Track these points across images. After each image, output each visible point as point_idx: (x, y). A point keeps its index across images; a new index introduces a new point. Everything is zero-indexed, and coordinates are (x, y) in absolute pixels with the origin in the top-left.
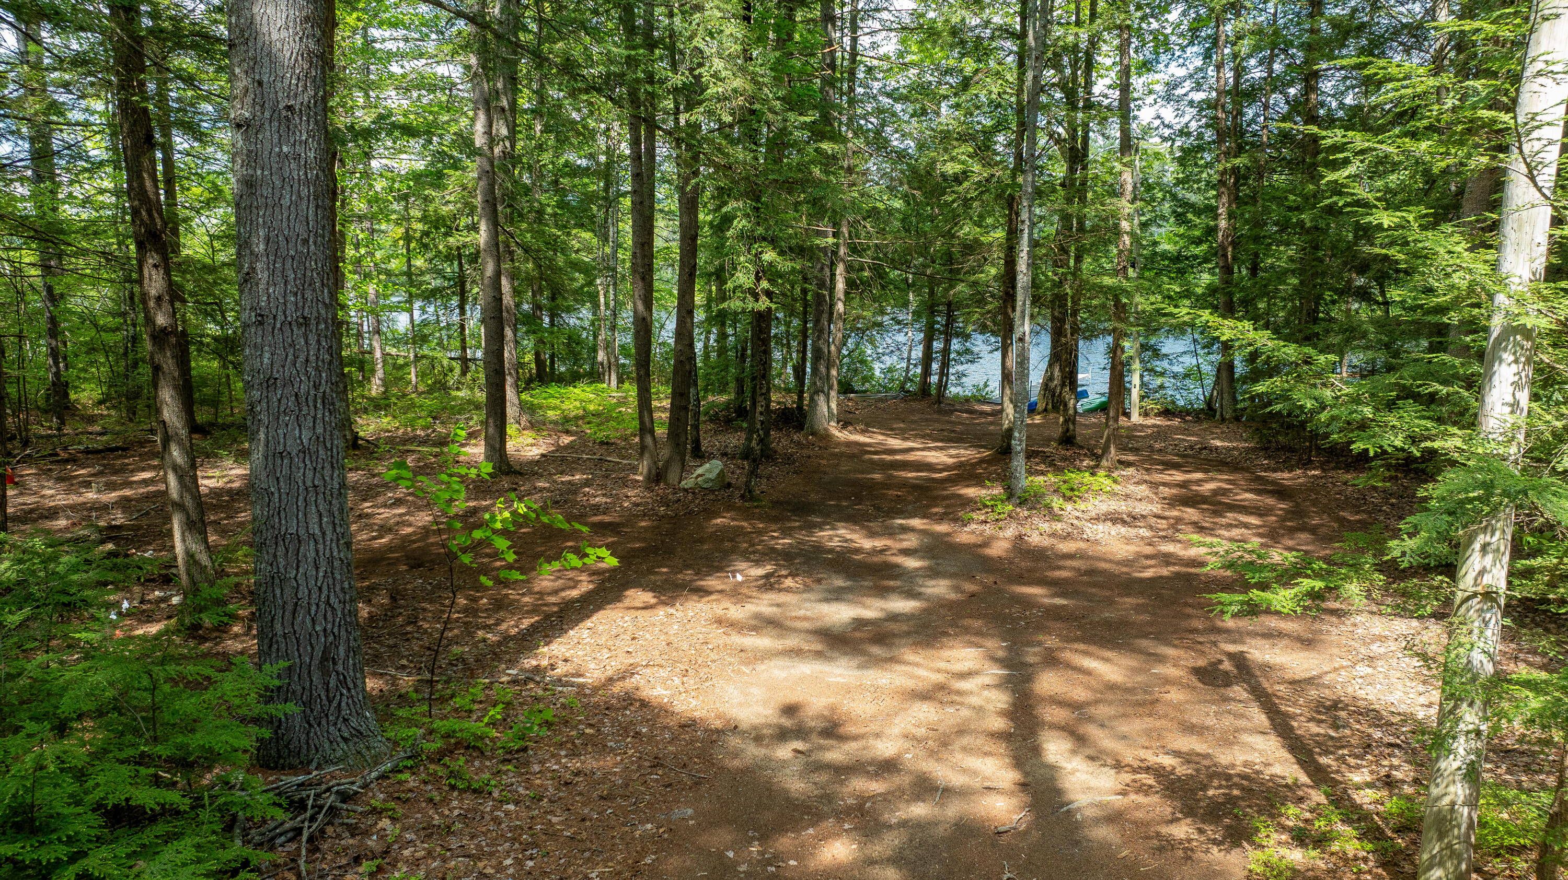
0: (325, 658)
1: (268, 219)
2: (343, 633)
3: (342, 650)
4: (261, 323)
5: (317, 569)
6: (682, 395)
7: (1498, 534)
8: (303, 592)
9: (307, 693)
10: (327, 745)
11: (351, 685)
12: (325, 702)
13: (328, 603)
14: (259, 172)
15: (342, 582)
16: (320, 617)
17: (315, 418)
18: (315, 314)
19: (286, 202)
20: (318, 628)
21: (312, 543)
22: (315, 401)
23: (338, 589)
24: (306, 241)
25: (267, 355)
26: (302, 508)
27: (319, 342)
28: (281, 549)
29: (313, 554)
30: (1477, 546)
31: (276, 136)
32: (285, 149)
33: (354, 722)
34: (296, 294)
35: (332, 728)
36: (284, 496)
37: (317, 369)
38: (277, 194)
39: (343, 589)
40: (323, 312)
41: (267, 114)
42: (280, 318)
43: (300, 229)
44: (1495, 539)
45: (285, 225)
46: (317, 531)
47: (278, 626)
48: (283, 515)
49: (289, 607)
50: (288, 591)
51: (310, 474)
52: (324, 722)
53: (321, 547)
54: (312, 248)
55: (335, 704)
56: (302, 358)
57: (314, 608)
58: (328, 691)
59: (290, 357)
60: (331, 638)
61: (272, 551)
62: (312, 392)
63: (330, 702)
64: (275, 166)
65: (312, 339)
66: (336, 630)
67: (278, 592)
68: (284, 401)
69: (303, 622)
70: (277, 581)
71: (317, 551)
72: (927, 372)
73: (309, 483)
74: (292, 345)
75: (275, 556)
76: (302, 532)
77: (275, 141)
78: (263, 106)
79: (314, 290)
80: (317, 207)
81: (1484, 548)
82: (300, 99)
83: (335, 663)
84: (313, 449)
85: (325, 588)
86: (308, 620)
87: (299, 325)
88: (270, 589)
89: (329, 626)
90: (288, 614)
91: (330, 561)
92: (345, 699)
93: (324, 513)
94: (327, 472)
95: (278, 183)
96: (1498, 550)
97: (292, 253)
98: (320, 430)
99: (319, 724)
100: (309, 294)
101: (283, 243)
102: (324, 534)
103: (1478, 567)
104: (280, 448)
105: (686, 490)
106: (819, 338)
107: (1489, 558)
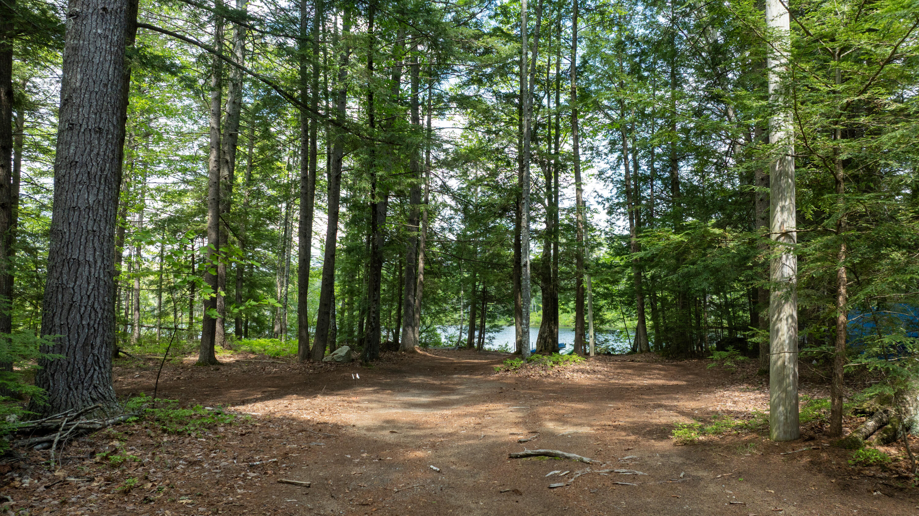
0: (85, 345)
1: (84, 69)
2: (101, 329)
3: (98, 340)
4: (71, 129)
5: (88, 283)
6: (326, 305)
7: (788, 200)
8: (77, 298)
9: (71, 366)
10: (80, 403)
11: (102, 365)
12: (83, 373)
13: (93, 307)
14: (81, 42)
15: (104, 297)
16: (86, 315)
17: (99, 189)
18: (106, 128)
19: (96, 61)
20: (84, 322)
21: (87, 267)
22: (100, 179)
23: (101, 299)
24: (106, 85)
25: (73, 148)
26: (83, 243)
27: (107, 144)
28: (66, 269)
29: (87, 274)
30: (778, 208)
31: (94, 23)
32: (99, 31)
33: (101, 390)
34: (96, 114)
35: (85, 392)
36: (72, 235)
37: (104, 160)
38: (91, 55)
39: (104, 301)
40: (112, 128)
41: (90, 11)
42: (84, 126)
43: (104, 77)
44: (787, 203)
45: (94, 73)
46: (91, 259)
47: (57, 320)
48: (70, 246)
49: (66, 307)
50: (66, 296)
51: (91, 223)
52: (80, 387)
53: (93, 270)
54: (109, 90)
55: (89, 375)
56: (95, 151)
57: (83, 309)
58: (85, 366)
59: (88, 150)
60: (92, 331)
61: (59, 270)
62: (99, 173)
63: (86, 373)
64: (92, 39)
65: (103, 142)
66: (96, 326)
67: (60, 297)
68: (80, 176)
69: (75, 317)
70: (60, 289)
71: (90, 273)
72: (472, 337)
73: (90, 228)
74: (90, 143)
75: (61, 273)
76: (81, 258)
77: (94, 26)
78: (88, 6)
79: (108, 114)
80: (115, 68)
81: (782, 208)
82: (111, 6)
83: (93, 348)
84: (95, 207)
85: (92, 297)
86: (78, 316)
87: (96, 132)
88: (55, 295)
89: (92, 322)
90: (65, 312)
91: (98, 279)
92: (96, 373)
93: (98, 249)
94: (103, 224)
95: (93, 50)
96: (789, 209)
97: (96, 90)
98: (101, 197)
99: (76, 388)
100: (104, 116)
101: (91, 84)
102: (96, 262)
103: (780, 220)
104: (74, 205)
105: (326, 363)
106: (408, 294)
107: (786, 214)
